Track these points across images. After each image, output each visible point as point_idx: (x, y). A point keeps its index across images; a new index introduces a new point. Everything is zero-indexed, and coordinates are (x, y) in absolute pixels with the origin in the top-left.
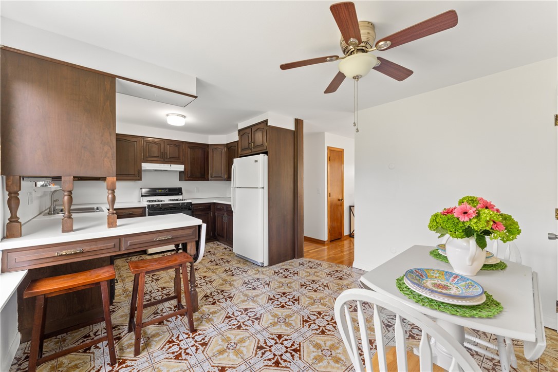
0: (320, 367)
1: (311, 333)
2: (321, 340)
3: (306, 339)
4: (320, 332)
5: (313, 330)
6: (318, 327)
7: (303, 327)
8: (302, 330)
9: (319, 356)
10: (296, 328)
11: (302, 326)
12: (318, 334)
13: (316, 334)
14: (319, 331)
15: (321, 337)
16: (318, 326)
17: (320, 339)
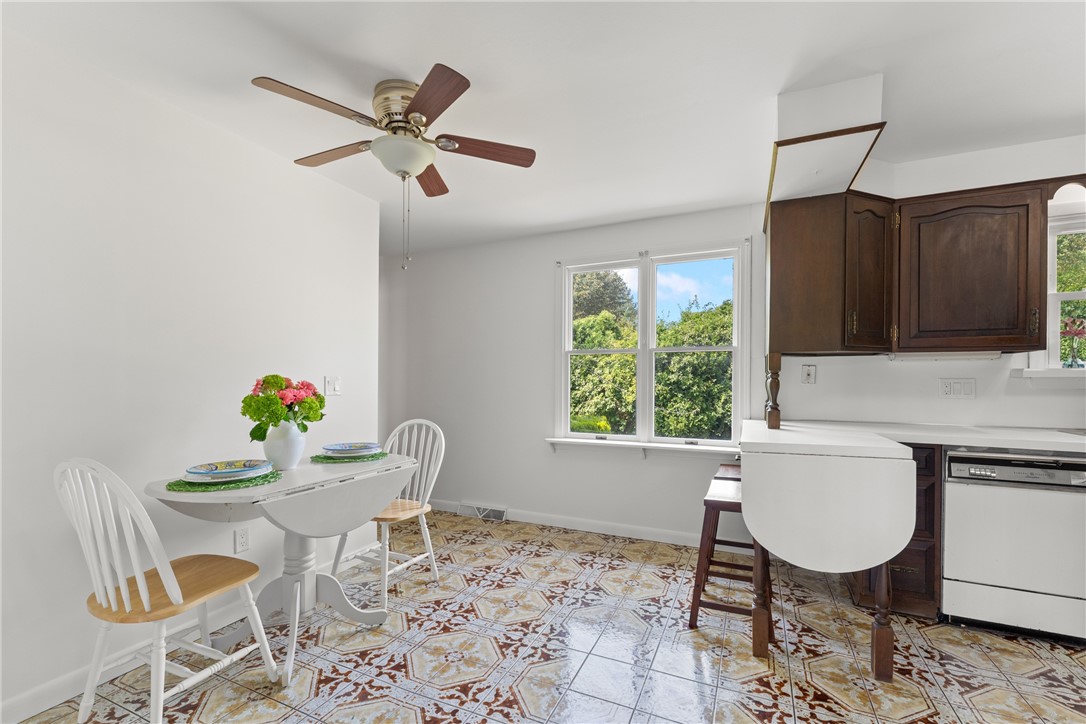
0: (463, 637)
1: (490, 681)
2: (466, 674)
3: (496, 666)
4: (471, 688)
5: (488, 687)
6: (477, 697)
7: (511, 688)
8: (511, 680)
9: (466, 649)
10: (526, 681)
11: (515, 690)
12: (475, 683)
13: (480, 681)
14: (474, 690)
15: (466, 679)
16: (478, 701)
17: (468, 674)
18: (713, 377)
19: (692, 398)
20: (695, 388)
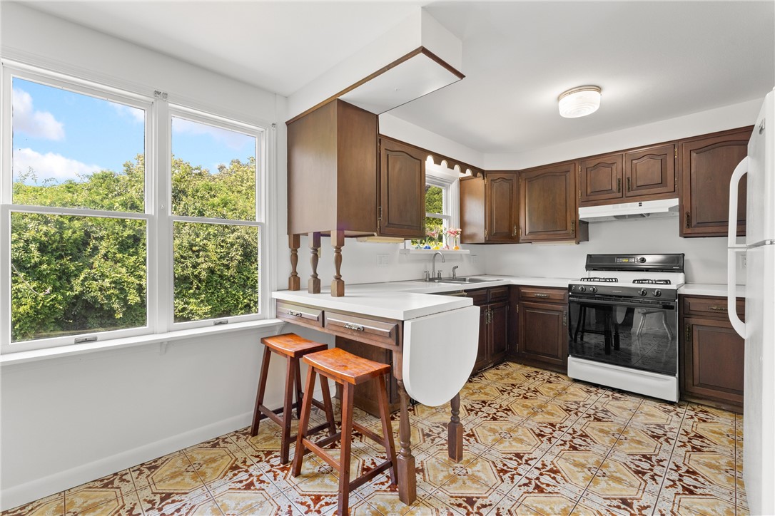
18: (66, 255)
19: (41, 277)
20: (44, 266)
